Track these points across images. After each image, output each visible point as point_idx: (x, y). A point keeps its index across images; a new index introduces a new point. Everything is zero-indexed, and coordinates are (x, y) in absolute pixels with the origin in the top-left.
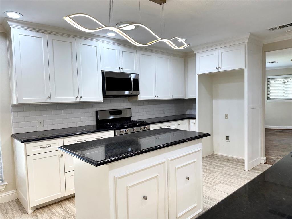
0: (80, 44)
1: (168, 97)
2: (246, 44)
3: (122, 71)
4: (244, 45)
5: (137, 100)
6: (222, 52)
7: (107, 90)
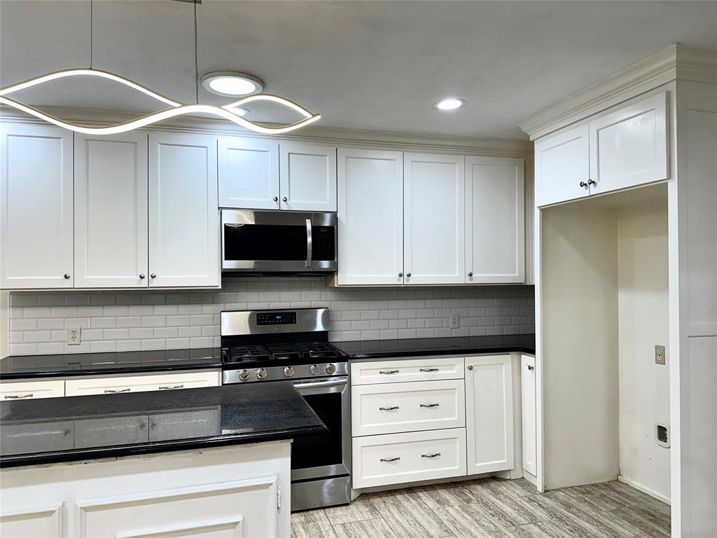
0: (161, 144)
1: (456, 277)
2: (673, 87)
3: (284, 207)
4: (664, 93)
5: (336, 286)
6: (598, 128)
7: (226, 259)
